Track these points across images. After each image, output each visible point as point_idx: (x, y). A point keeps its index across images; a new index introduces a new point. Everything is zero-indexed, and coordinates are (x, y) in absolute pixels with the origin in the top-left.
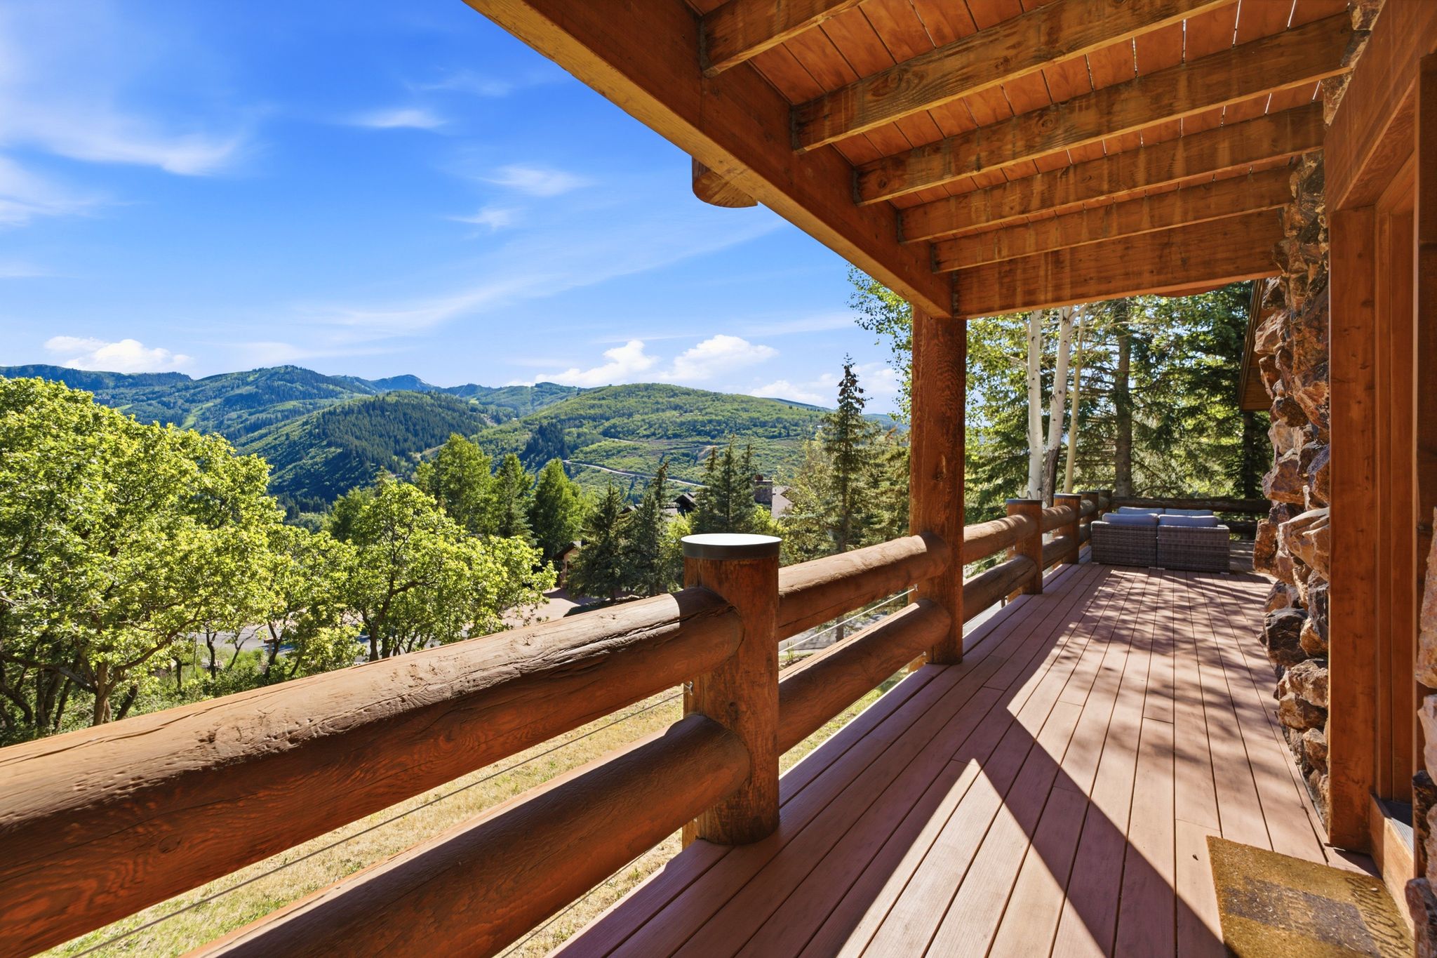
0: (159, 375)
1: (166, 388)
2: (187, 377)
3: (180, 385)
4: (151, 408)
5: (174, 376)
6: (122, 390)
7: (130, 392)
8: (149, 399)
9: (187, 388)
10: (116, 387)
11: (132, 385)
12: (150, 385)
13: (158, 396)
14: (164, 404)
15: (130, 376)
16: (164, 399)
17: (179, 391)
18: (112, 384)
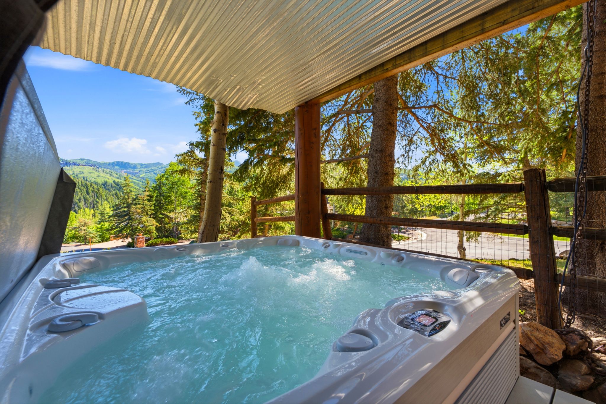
0: (154, 164)
1: (156, 168)
2: (162, 164)
3: (160, 167)
4: (151, 175)
5: (158, 164)
6: (142, 169)
7: (144, 170)
8: (150, 172)
9: (162, 168)
10: (141, 168)
11: (146, 167)
12: (151, 167)
13: (152, 171)
14: (155, 173)
15: (145, 164)
16: (155, 172)
17: (159, 169)
18: (139, 167)
